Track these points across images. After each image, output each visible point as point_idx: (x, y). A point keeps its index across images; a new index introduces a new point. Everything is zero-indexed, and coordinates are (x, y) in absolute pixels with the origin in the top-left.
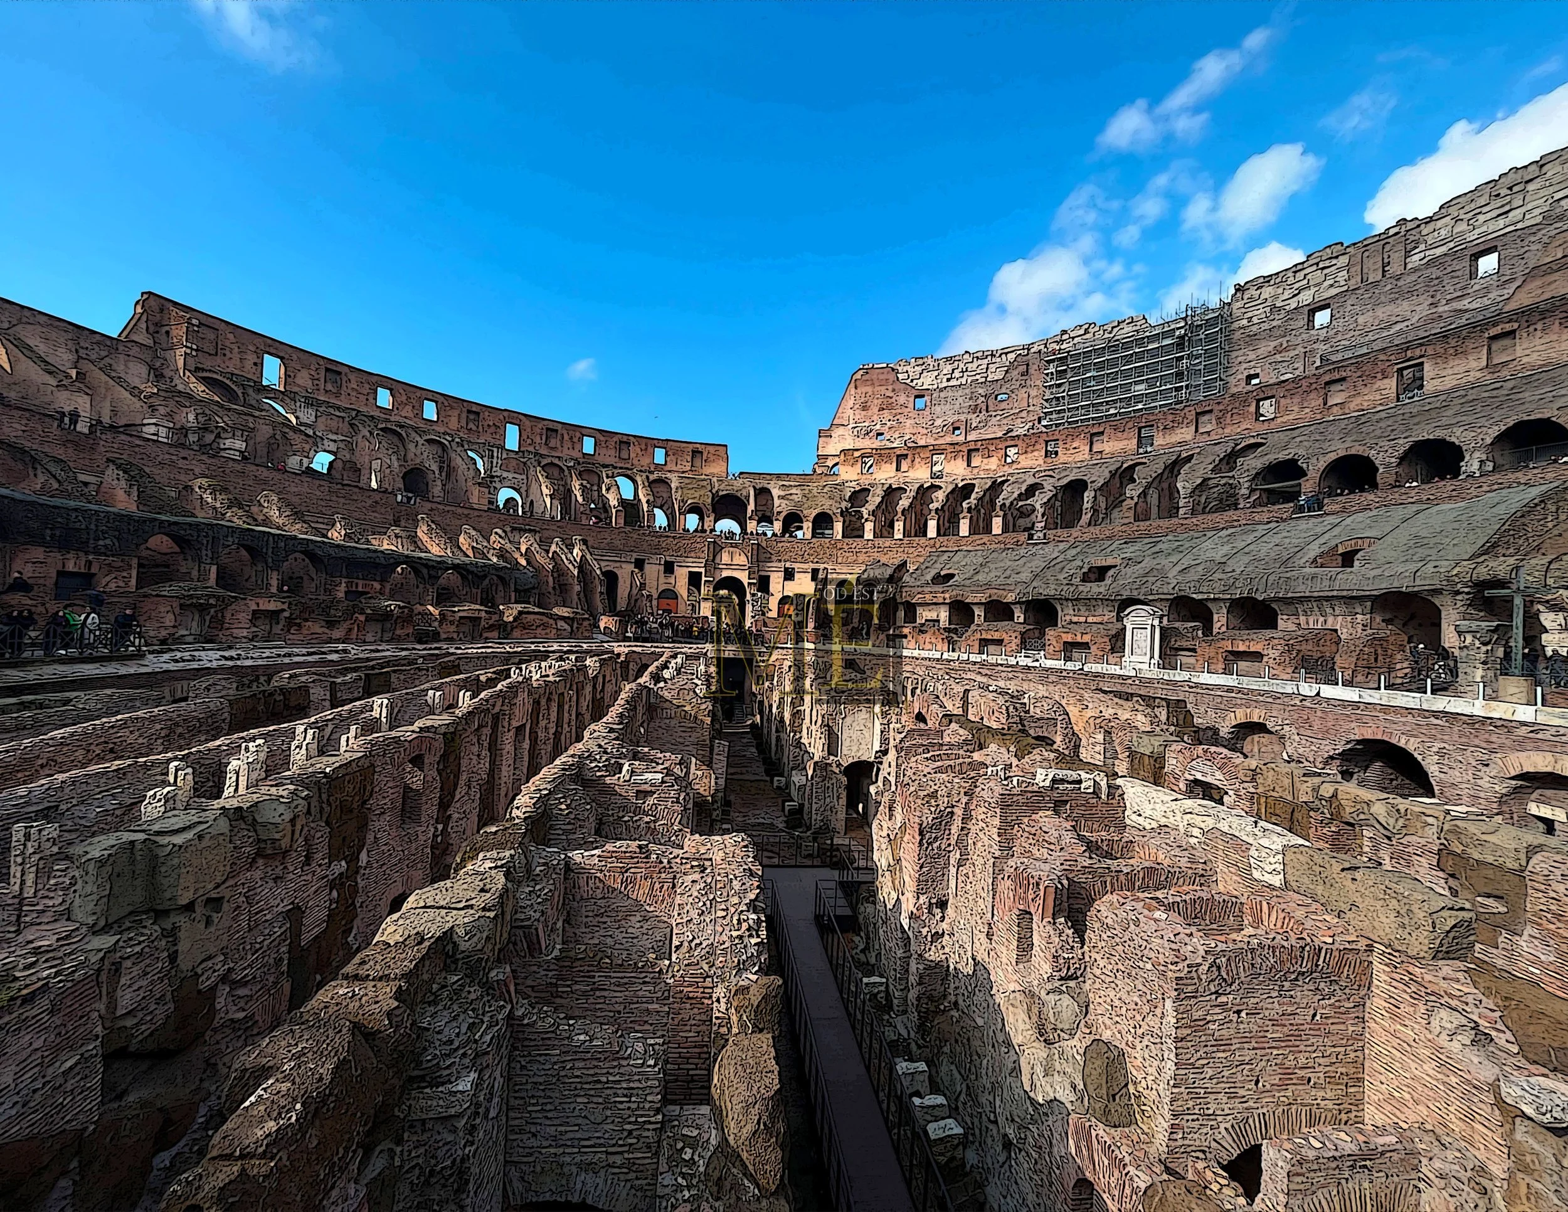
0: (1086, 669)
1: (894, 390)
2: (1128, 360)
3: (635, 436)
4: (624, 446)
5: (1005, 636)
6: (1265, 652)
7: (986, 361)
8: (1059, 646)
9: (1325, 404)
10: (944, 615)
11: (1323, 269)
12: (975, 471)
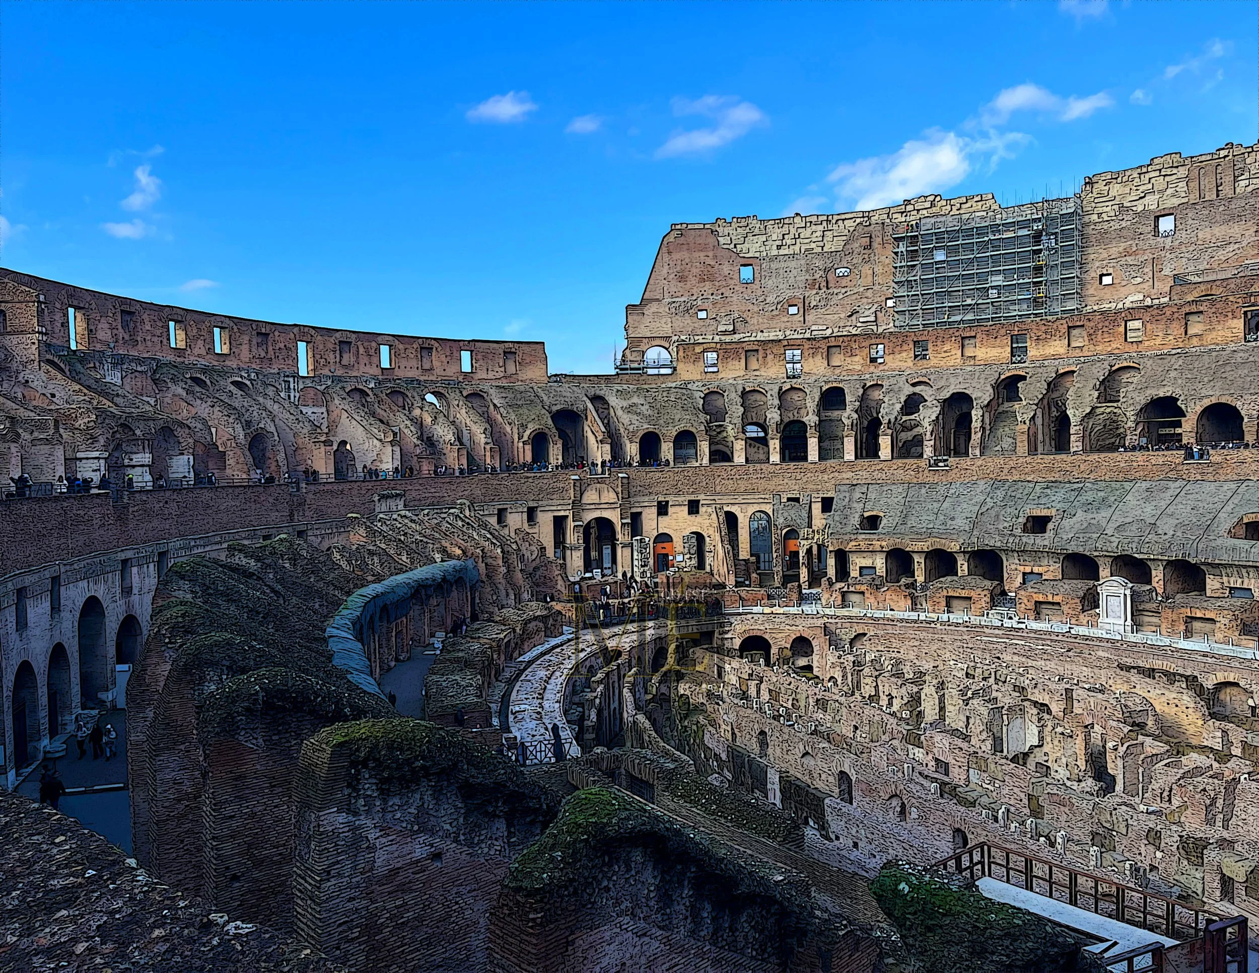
0: (1073, 631)
1: (715, 257)
2: (984, 246)
3: (435, 339)
4: (425, 353)
5: (972, 594)
6: (1218, 619)
7: (821, 228)
8: (1031, 605)
9: (1186, 334)
10: (880, 563)
11: (1165, 176)
12: (837, 371)
